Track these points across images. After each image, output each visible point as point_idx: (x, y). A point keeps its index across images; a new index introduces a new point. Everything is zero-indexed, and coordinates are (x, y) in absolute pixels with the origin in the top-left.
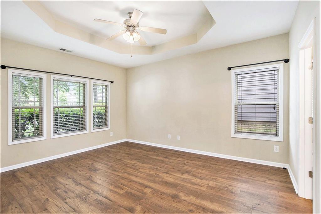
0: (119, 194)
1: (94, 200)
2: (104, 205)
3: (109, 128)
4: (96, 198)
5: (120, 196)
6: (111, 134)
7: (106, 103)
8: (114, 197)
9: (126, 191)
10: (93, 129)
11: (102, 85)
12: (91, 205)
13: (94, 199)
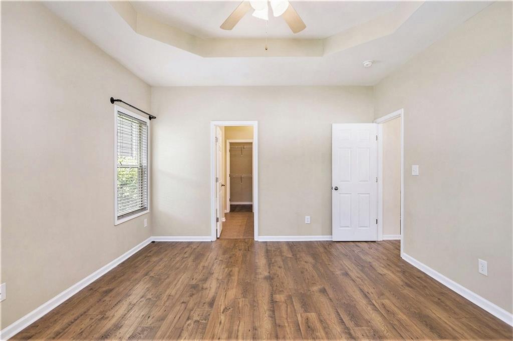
0: (319, 315)
1: (361, 326)
2: (350, 311)
4: (357, 328)
5: (319, 311)
8: (329, 314)
9: (306, 314)
12: (368, 322)
13: (359, 328)
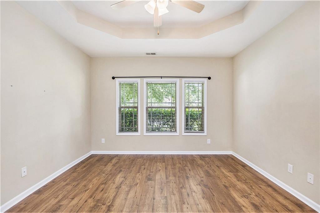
3: (205, 134)
6: (209, 141)
7: (203, 103)
10: (185, 132)
11: (198, 83)
